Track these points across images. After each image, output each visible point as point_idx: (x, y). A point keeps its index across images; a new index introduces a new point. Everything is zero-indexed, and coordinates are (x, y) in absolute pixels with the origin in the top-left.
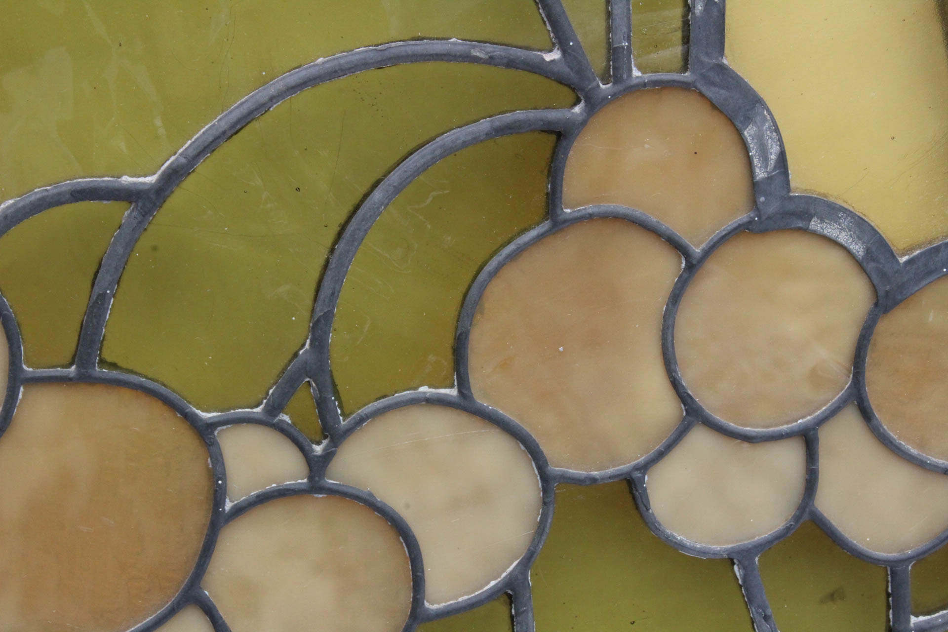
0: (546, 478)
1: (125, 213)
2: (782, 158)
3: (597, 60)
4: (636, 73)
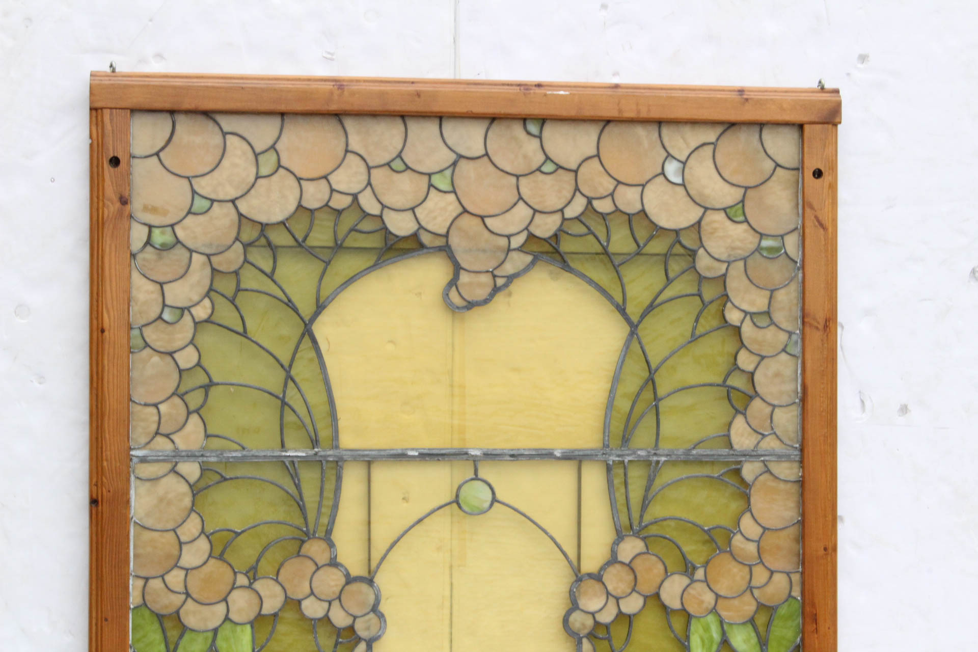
0: (286, 597)
1: (233, 535)
2: (336, 556)
3: (311, 532)
4: (317, 535)
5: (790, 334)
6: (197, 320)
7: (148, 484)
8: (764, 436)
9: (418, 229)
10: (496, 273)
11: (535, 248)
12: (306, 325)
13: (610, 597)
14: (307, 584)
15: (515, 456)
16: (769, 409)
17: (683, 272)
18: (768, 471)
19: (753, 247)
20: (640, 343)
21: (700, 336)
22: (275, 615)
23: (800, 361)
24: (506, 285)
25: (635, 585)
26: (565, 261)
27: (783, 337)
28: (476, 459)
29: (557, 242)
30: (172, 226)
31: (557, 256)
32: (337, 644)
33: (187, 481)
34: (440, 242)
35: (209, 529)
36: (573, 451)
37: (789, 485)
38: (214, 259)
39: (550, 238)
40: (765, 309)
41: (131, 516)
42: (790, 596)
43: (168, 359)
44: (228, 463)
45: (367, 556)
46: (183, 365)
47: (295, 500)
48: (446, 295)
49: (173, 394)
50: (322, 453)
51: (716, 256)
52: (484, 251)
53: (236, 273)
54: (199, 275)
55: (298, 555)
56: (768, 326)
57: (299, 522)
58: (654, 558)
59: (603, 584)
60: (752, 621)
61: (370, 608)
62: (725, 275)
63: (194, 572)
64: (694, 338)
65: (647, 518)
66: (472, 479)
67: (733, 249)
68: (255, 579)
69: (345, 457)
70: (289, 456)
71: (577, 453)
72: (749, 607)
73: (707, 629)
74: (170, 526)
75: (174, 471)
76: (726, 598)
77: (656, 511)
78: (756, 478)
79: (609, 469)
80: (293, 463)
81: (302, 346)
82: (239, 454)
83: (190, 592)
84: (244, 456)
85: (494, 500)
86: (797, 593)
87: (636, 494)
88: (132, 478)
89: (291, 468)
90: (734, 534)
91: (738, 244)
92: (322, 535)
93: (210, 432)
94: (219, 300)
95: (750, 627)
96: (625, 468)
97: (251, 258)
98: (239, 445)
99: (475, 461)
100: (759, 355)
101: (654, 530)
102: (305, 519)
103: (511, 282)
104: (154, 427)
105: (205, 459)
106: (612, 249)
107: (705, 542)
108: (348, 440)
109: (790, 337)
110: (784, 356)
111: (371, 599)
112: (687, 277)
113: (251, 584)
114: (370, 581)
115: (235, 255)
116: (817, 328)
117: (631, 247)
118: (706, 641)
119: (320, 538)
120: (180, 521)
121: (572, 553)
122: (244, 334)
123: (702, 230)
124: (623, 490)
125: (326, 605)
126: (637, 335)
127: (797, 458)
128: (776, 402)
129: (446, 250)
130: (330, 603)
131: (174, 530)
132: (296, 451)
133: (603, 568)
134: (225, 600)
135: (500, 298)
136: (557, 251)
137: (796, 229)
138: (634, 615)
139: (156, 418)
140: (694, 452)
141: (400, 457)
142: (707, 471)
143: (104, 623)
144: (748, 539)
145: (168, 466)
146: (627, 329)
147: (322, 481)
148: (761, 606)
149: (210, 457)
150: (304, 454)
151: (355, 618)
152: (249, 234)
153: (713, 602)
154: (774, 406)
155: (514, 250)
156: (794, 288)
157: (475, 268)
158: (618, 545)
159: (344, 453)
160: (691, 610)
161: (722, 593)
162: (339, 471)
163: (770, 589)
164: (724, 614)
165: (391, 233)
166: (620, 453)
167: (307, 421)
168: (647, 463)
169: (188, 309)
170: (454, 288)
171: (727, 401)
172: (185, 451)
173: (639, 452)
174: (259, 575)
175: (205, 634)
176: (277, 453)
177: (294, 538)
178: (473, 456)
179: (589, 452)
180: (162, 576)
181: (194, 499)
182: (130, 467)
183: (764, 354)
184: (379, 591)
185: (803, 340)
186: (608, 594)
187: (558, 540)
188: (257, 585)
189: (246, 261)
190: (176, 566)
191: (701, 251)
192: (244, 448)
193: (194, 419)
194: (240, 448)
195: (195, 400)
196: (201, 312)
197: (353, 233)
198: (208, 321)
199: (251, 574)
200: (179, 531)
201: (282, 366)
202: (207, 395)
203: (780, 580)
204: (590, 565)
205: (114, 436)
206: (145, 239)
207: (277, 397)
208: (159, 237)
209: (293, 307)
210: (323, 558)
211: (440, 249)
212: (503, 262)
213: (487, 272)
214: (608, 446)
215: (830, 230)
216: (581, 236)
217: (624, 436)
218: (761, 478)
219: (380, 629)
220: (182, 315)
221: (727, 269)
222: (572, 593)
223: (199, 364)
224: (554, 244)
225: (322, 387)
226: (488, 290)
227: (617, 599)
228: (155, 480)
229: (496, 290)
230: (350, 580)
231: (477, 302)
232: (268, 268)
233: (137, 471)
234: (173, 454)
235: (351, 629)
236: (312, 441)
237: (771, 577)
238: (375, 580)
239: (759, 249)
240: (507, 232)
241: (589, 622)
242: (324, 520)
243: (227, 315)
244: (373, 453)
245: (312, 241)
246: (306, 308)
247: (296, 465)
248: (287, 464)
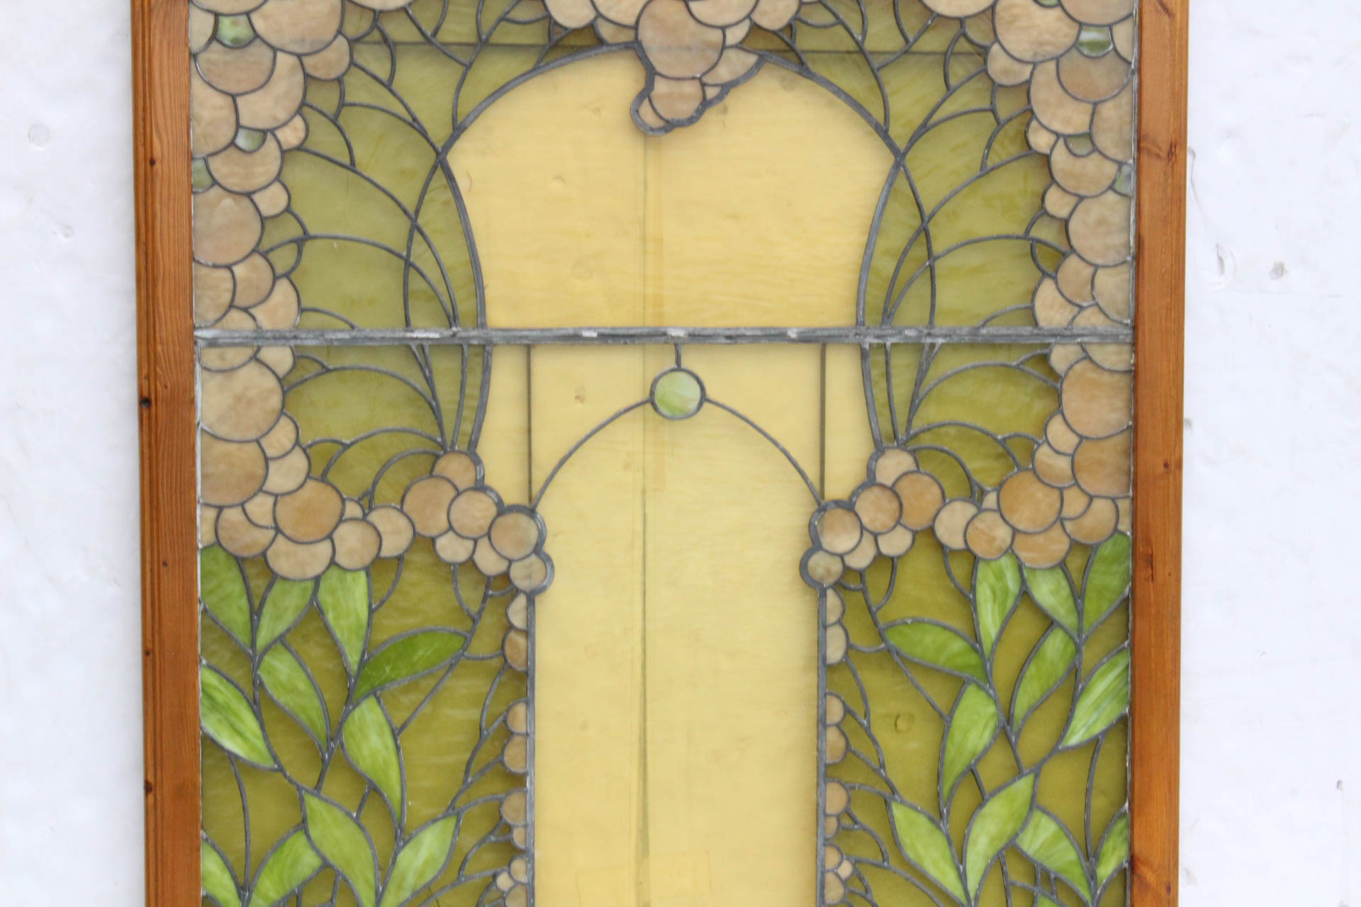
0: (415, 533)
1: (340, 448)
2: (484, 476)
3: (449, 443)
4: (456, 448)
5: (1120, 164)
6: (285, 147)
7: (219, 378)
8: (1081, 308)
9: (596, 18)
10: (705, 79)
11: (761, 44)
12: (438, 153)
13: (865, 533)
14: (444, 516)
15: (733, 338)
16: (1089, 271)
17: (969, 79)
18: (1087, 357)
19: (1069, 41)
20: (908, 178)
21: (993, 169)
22: (400, 558)
23: (1133, 203)
24: (720, 97)
25: (900, 516)
26: (802, 63)
27: (1110, 169)
28: (679, 342)
29: (793, 35)
30: (248, 14)
31: (791, 55)
32: (485, 598)
33: (274, 373)
34: (626, 36)
35: (306, 439)
36: (814, 330)
37: (1117, 377)
38: (308, 61)
39: (782, 30)
40: (1085, 129)
41: (197, 421)
42: (1116, 530)
43: (246, 202)
44: (330, 347)
45: (526, 475)
46: (267, 210)
47: (425, 399)
48: (635, 111)
49: (254, 251)
50: (463, 334)
51: (1017, 55)
52: (689, 49)
53: (339, 80)
54: (287, 83)
55: (431, 474)
56: (1089, 154)
57: (432, 429)
58: (926, 479)
59: (856, 515)
60: (1062, 565)
61: (531, 548)
62: (1028, 83)
63: (287, 499)
64: (985, 171)
65: (917, 424)
66: (673, 370)
67: (1041, 44)
68: (371, 509)
69: (495, 340)
70: (417, 338)
71: (819, 333)
72: (1057, 545)
73: (1000, 576)
74: (252, 435)
75: (255, 358)
76: (1026, 533)
77: (930, 413)
78: (1071, 367)
79: (864, 355)
80: (422, 348)
81: (433, 184)
82: (346, 336)
83: (281, 525)
84: (354, 338)
85: (704, 398)
86: (1125, 526)
87: (902, 390)
88: (198, 369)
89: (419, 354)
90: (1039, 445)
91: (1047, 37)
92: (464, 447)
93: (305, 304)
94: (315, 118)
95: (1059, 574)
96: (887, 354)
97: (359, 60)
98: (346, 322)
99: (677, 344)
100: (1076, 195)
101: (926, 440)
102: (440, 425)
103: (727, 94)
104: (227, 297)
105: (299, 342)
106: (869, 45)
107: (999, 457)
108: (499, 316)
109: (1119, 170)
110: (1111, 197)
111: (533, 536)
112: (976, 84)
113: (365, 515)
114: (531, 512)
115: (337, 55)
116: (1158, 156)
117: (895, 42)
118: (999, 593)
119: (460, 452)
120: (265, 428)
121: (812, 472)
122: (352, 167)
123: (997, 17)
124: (884, 385)
125: (470, 544)
126: (904, 167)
127: (1129, 339)
128: (1099, 261)
129: (635, 48)
130: (476, 541)
131: (257, 441)
132: (426, 330)
133: (856, 493)
134: (330, 537)
135: (711, 115)
136: (792, 49)
137: (1130, 15)
138: (899, 557)
139: (230, 285)
140: (984, 331)
141: (573, 339)
142: (1001, 357)
143: (162, 568)
144: (1058, 452)
145: (248, 352)
146: (891, 159)
147: (463, 372)
148: (1075, 545)
149: (306, 339)
150: (437, 336)
151: (510, 562)
152: (357, 25)
153: (1009, 540)
154: (1096, 267)
155: (732, 47)
156: (1126, 100)
157: (677, 74)
158: (876, 461)
159: (493, 333)
160: (978, 549)
161: (1021, 527)
162: (487, 358)
163: (1088, 521)
164: (1023, 555)
165: (556, 23)
166: (878, 332)
167: (442, 289)
168: (917, 346)
169: (272, 131)
170: (646, 102)
171: (1030, 259)
172: (272, 331)
173: (907, 332)
174: (377, 502)
175: (303, 585)
176: (400, 334)
177: (425, 453)
178: (673, 338)
179: (836, 332)
180: (242, 505)
181: (284, 397)
182: (195, 353)
183: (1082, 192)
184: (543, 524)
185: (1138, 172)
186: (863, 528)
187: (793, 454)
188: (374, 517)
189: (352, 63)
190: (260, 490)
191: (996, 48)
192: (353, 327)
193: (283, 287)
194: (347, 327)
195: (284, 259)
196: (291, 136)
197: (503, 23)
198: (300, 148)
199: (365, 502)
200: (264, 442)
201: (405, 212)
202: (300, 252)
203: (1102, 509)
204: (837, 488)
205: (170, 309)
206: (209, 32)
207: (399, 256)
208: (230, 30)
209: (419, 128)
210: (465, 480)
211: (627, 46)
212: (716, 64)
213: (694, 78)
214: (863, 324)
215: (1178, 16)
216: (825, 27)
217: (885, 310)
218: (1078, 367)
219: (545, 577)
220: (264, 141)
221: (1032, 74)
222: (812, 527)
223: (288, 209)
224: (787, 39)
225: (461, 241)
226: (695, 104)
227: (875, 536)
228: (229, 371)
229: (705, 104)
230: (503, 509)
231: (678, 121)
232: (383, 74)
233: (204, 359)
234: (254, 335)
235: (505, 577)
236: (448, 317)
237: (1089, 505)
238: (539, 509)
239: (1077, 45)
240: (720, 22)
241: (836, 567)
242: (467, 427)
243: (327, 140)
244: (534, 333)
245: (446, 35)
246: (439, 130)
247: (427, 350)
248: (414, 348)
